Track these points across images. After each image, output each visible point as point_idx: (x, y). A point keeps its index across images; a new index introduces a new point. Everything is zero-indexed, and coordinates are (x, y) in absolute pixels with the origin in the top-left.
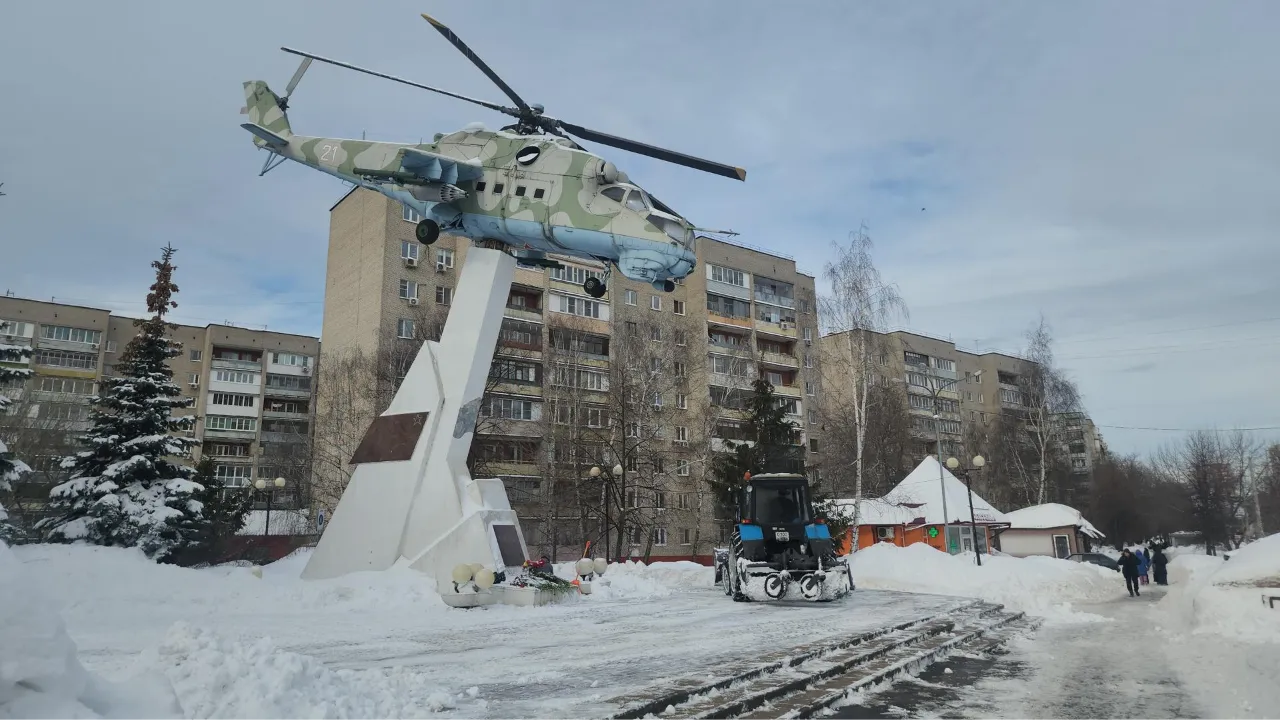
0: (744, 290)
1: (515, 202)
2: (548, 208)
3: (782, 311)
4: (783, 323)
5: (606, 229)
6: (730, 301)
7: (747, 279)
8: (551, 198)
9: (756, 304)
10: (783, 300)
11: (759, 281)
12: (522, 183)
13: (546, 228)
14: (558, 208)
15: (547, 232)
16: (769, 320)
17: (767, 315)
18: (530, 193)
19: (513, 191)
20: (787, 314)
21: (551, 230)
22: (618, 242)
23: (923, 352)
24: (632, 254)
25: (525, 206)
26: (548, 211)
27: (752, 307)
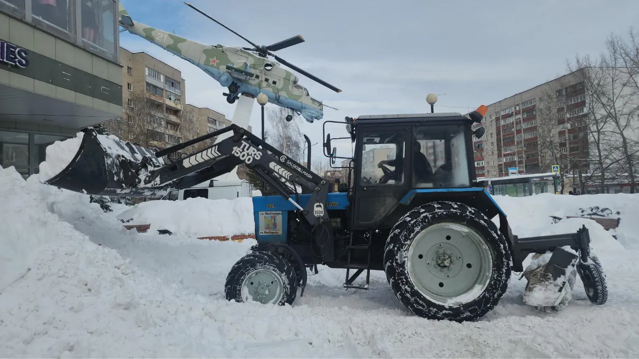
0: (160, 82)
1: (264, 84)
2: (278, 89)
3: (176, 95)
4: (176, 101)
5: (300, 101)
6: (155, 87)
7: (162, 77)
8: (280, 85)
9: (166, 91)
10: (176, 90)
11: (167, 79)
12: (267, 77)
13: (277, 95)
14: (282, 90)
15: (277, 98)
16: (170, 99)
17: (170, 97)
18: (271, 82)
19: (264, 80)
20: (177, 97)
21: (279, 97)
22: (303, 106)
23: (214, 118)
24: (307, 110)
25: (269, 86)
26: (278, 90)
27: (164, 91)
